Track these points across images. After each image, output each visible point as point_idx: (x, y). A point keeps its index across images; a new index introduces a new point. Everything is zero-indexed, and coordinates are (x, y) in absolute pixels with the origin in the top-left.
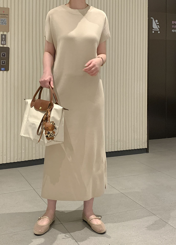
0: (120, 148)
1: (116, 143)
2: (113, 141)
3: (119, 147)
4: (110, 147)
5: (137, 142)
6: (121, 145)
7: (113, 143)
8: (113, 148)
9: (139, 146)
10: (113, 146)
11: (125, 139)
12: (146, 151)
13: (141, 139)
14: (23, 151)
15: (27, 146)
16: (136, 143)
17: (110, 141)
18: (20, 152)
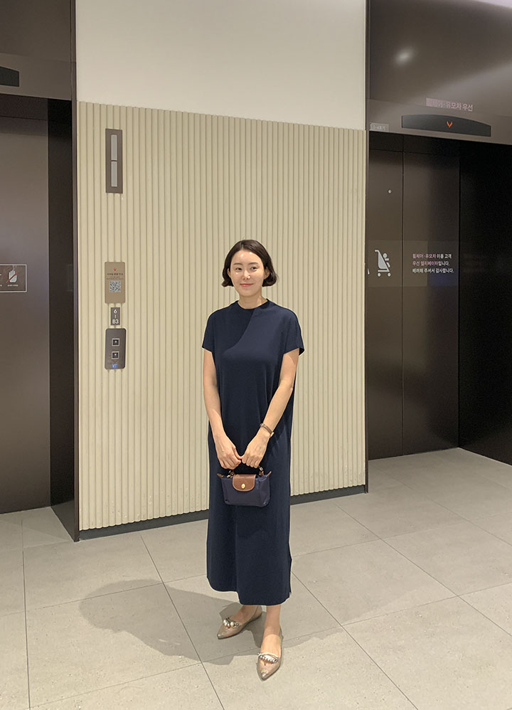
0: (319, 488)
1: (311, 480)
2: (306, 476)
3: (317, 486)
4: (302, 487)
5: (348, 475)
6: (321, 481)
7: (306, 480)
8: (306, 488)
9: (352, 481)
10: (306, 484)
11: (326, 471)
12: (364, 488)
13: (355, 470)
14: (150, 503)
15: (156, 493)
16: (346, 477)
17: (301, 476)
18: (144, 503)
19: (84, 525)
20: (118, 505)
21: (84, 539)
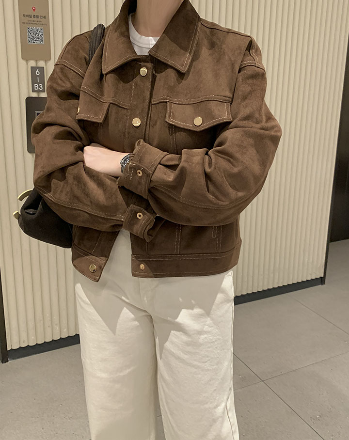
2: (266, 272)
6: (280, 277)
9: (311, 274)
10: (266, 280)
11: (287, 266)
13: (315, 263)
19: (13, 343)
20: (56, 318)
21: (13, 359)
